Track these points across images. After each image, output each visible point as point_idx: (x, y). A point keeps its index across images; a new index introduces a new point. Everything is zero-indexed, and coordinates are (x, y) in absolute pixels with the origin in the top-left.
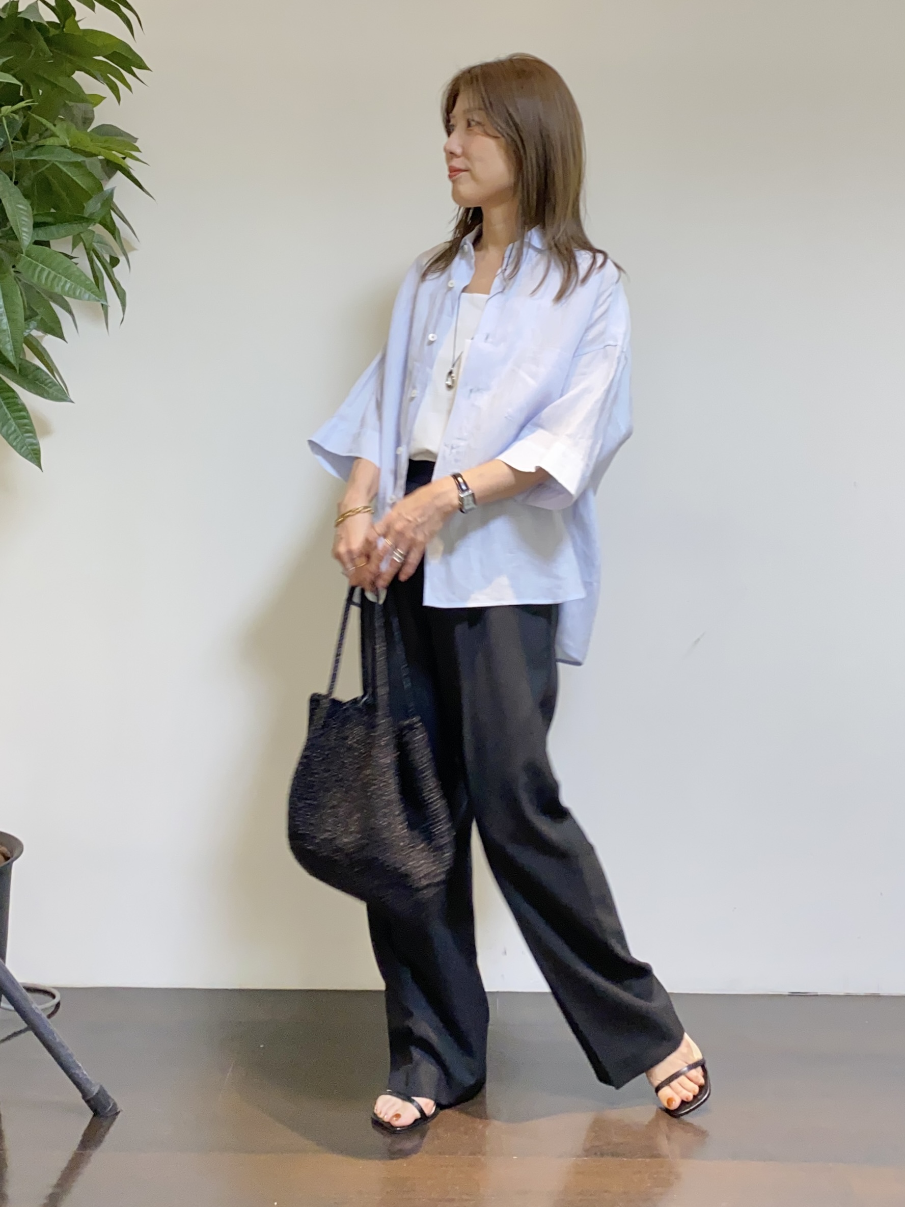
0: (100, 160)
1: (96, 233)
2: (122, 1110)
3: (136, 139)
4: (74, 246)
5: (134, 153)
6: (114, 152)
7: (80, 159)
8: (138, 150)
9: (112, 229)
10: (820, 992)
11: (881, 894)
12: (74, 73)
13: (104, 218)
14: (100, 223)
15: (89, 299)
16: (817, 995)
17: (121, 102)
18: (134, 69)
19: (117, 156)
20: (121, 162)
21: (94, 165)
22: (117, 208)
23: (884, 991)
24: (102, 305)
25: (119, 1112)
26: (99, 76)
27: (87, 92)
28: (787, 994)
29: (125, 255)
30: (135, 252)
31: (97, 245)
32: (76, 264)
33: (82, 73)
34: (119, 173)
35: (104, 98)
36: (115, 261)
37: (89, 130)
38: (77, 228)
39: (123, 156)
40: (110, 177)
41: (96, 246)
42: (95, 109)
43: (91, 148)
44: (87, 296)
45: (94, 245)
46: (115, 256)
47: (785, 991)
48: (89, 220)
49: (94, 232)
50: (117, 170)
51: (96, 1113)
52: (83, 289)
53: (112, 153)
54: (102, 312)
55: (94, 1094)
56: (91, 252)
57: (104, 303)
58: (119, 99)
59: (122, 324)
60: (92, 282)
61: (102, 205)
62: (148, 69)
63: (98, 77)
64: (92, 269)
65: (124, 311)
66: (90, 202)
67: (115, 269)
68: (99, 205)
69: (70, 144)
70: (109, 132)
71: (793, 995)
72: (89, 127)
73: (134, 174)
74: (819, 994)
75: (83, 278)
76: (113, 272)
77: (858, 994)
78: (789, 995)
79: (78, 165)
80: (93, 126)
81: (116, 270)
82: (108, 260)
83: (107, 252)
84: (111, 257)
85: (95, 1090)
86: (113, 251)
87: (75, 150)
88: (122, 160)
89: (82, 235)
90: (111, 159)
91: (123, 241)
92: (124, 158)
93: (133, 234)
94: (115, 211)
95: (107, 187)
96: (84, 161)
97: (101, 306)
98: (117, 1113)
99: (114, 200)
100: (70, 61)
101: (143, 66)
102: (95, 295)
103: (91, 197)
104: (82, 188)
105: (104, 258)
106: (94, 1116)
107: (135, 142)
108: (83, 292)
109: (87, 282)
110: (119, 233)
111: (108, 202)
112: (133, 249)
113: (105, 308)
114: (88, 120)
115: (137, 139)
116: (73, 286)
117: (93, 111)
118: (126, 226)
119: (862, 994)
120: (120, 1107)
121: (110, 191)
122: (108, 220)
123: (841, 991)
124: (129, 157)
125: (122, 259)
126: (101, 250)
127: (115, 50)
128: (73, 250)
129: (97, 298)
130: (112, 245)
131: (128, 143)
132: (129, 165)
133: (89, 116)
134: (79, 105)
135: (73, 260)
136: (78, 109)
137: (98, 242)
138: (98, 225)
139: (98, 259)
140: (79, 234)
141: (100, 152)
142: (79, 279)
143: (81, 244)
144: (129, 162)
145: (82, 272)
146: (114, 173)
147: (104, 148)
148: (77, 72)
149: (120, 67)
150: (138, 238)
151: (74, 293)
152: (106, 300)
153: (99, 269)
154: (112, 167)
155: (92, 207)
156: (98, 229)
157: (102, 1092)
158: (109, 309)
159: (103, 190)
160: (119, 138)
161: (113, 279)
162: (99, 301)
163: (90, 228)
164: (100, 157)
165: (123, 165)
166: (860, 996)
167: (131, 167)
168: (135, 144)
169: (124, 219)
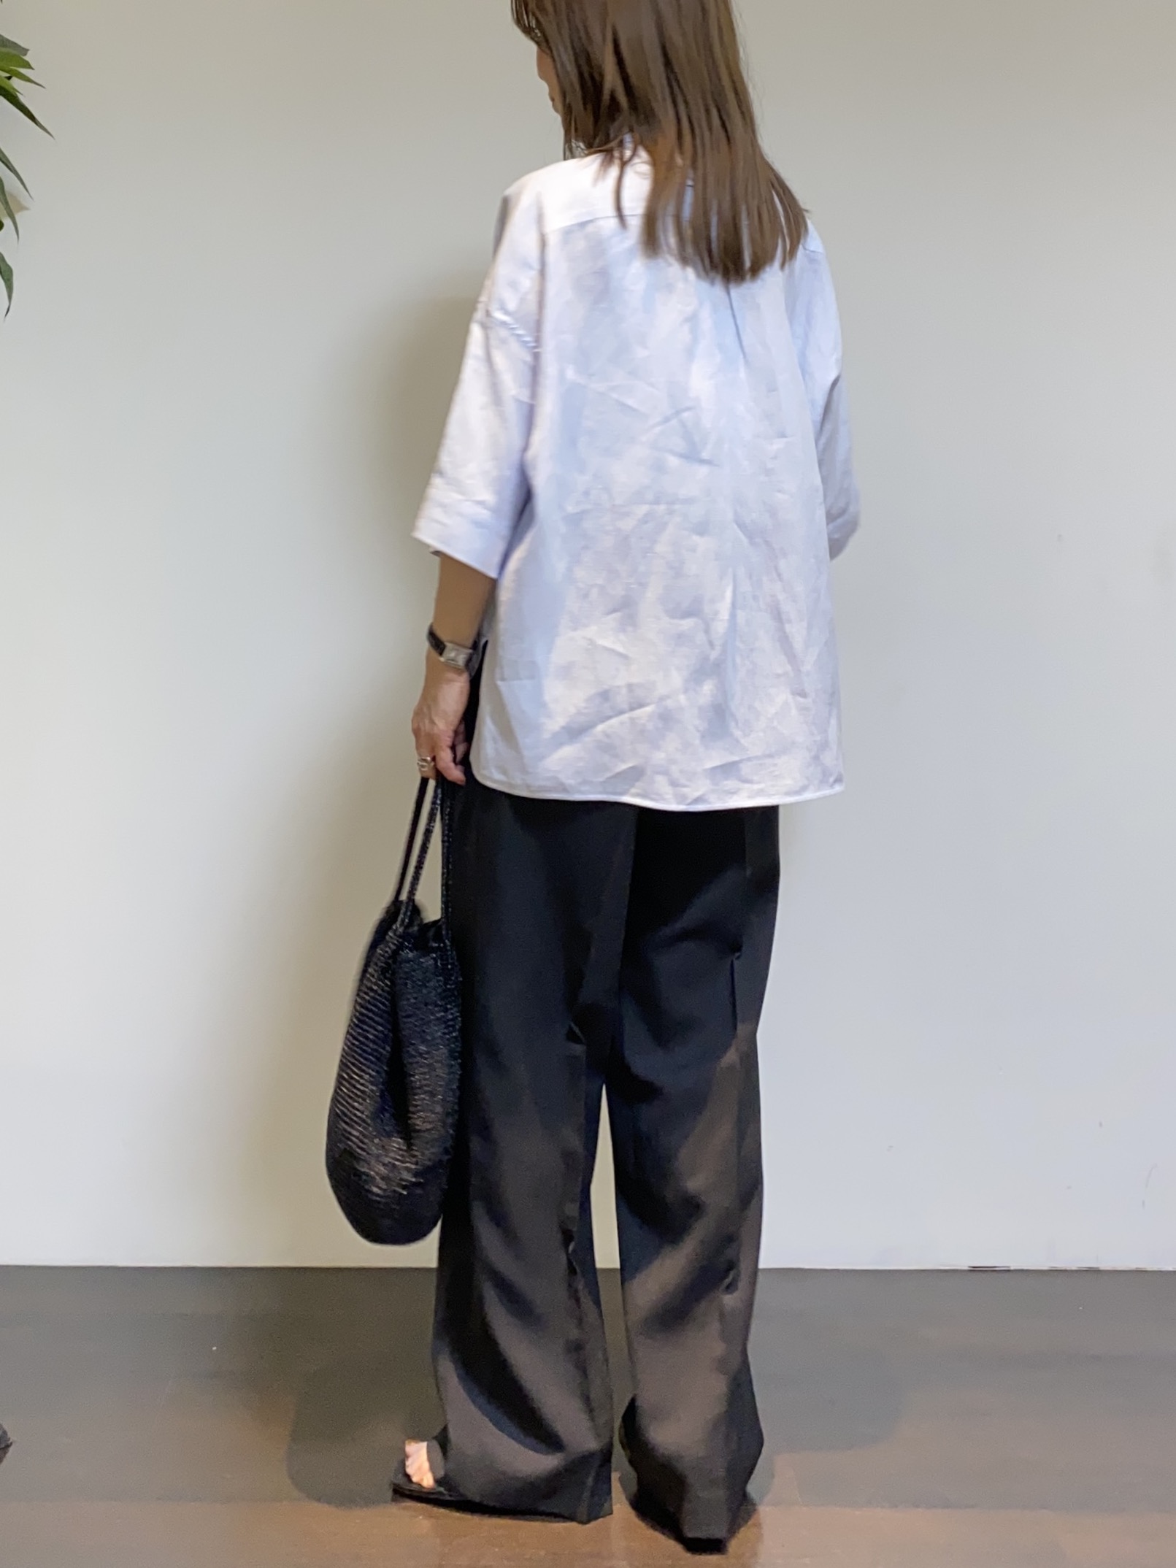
3: (25, 51)
5: (23, 71)
8: (28, 66)
16: (1009, 1271)
20: (4, 83)
23: (1105, 1265)
25: (11, 1443)
28: (966, 1268)
29: (12, 215)
30: (25, 213)
39: (8, 75)
47: (964, 1264)
59: (7, 317)
65: (10, 297)
71: (975, 1270)
73: (22, 99)
74: (1012, 1268)
77: (1068, 1269)
78: (971, 1271)
88: (6, 80)
91: (8, 196)
92: (9, 78)
93: (21, 186)
98: (8, 1446)
107: (25, 55)
110: (3, 184)
112: (23, 208)
115: (28, 50)
118: (12, 174)
120: (12, 1436)
123: (1045, 1266)
124: (16, 76)
125: (7, 221)
131: (16, 57)
132: (16, 87)
144: (16, 83)
150: (30, 192)
160: (5, 50)
165: (7, 87)
166: (1072, 1271)
167: (19, 90)
168: (26, 58)
169: (9, 165)
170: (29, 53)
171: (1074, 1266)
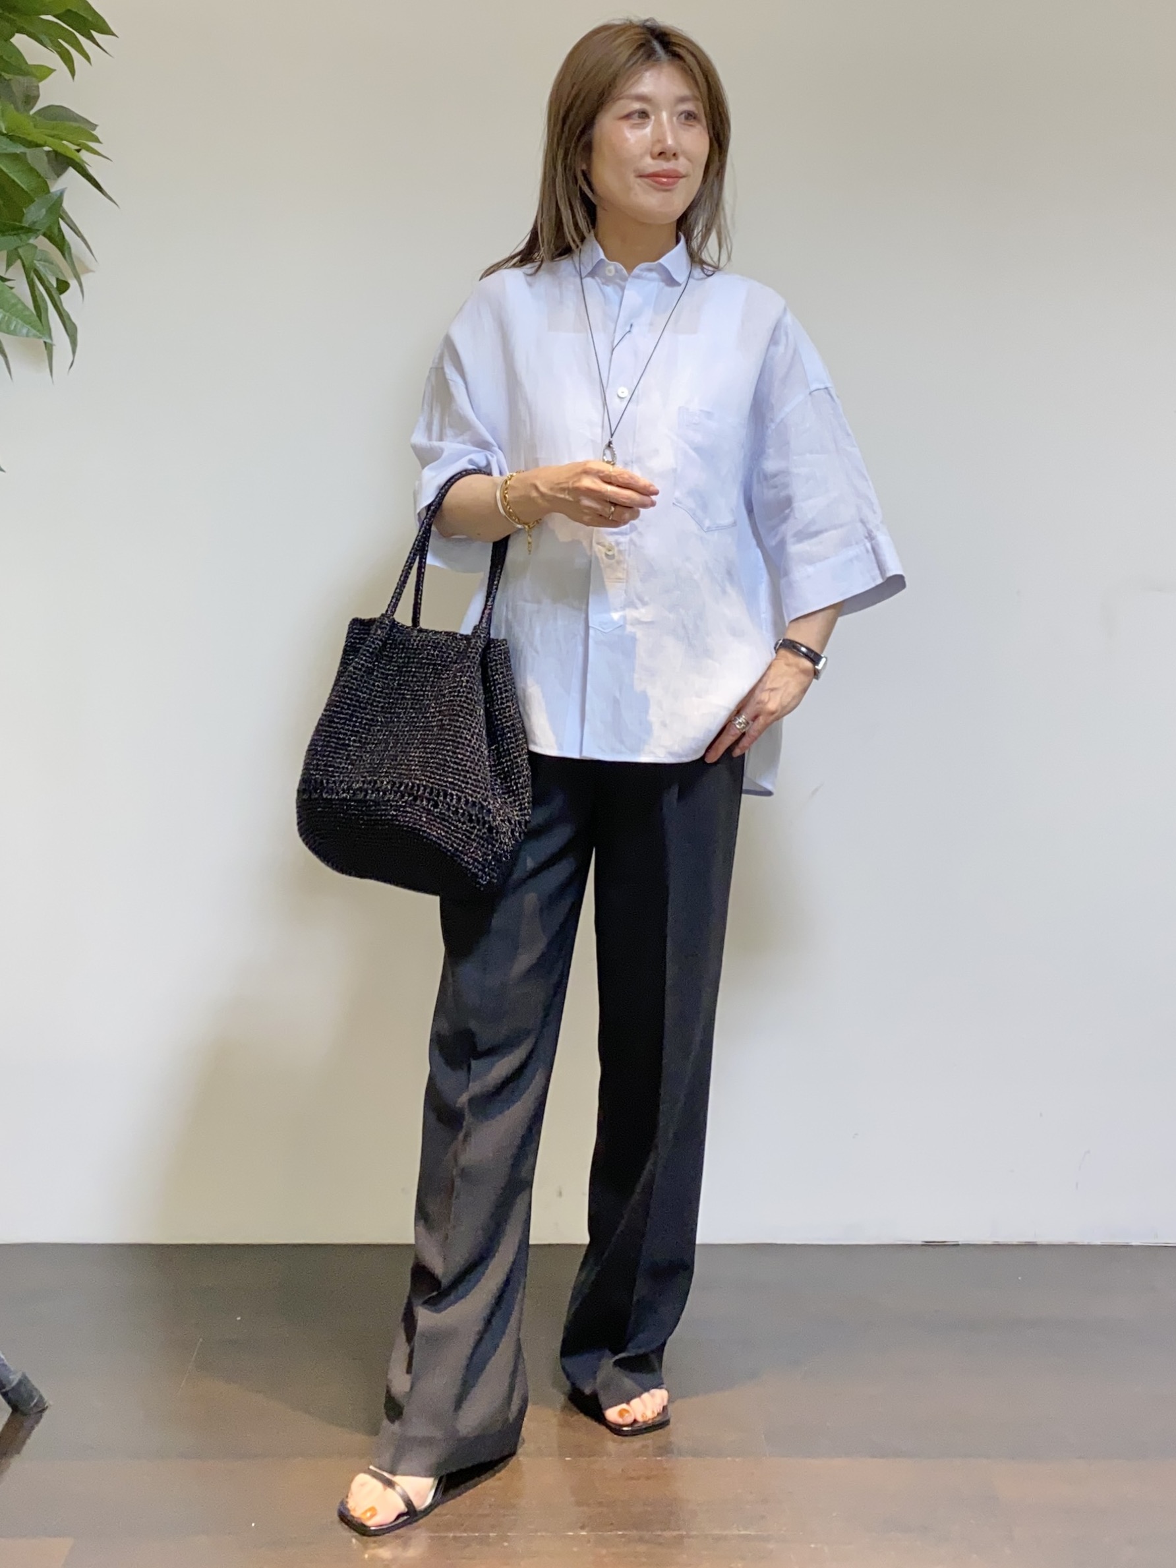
0: (46, 151)
1: (39, 248)
2: (51, 1406)
3: (95, 126)
4: (9, 265)
5: (92, 144)
6: (64, 142)
7: (20, 149)
8: (97, 140)
9: (60, 243)
10: (961, 1240)
11: (1041, 1115)
12: (13, 35)
13: (50, 228)
14: (44, 235)
15: (27, 336)
16: (958, 1245)
17: (76, 77)
18: (94, 33)
19: (69, 147)
20: (74, 155)
21: (38, 159)
22: (66, 213)
23: (1042, 1239)
24: (45, 343)
25: (47, 1407)
26: (46, 40)
27: (30, 62)
28: (920, 1243)
29: (78, 277)
30: (90, 275)
31: (40, 264)
32: (12, 288)
33: (25, 37)
34: (71, 171)
35: (55, 70)
36: (63, 286)
37: (32, 112)
38: (12, 241)
39: (78, 148)
40: (59, 175)
41: (38, 265)
42: (41, 84)
43: (35, 135)
44: (25, 331)
45: (35, 264)
46: (63, 279)
47: (918, 1239)
48: (30, 230)
49: (36, 247)
50: (68, 167)
51: (15, 1409)
52: (20, 321)
53: (64, 144)
54: (45, 352)
55: (14, 1383)
56: (32, 274)
57: (48, 341)
58: (73, 73)
59: (71, 369)
60: (33, 313)
61: (47, 211)
62: (113, 34)
63: (45, 43)
64: (32, 295)
65: (74, 352)
66: (32, 208)
67: (62, 297)
68: (44, 211)
69: (6, 129)
70: (58, 115)
71: (928, 1245)
72: (32, 108)
73: (92, 171)
74: (960, 1243)
75: (20, 306)
76: (61, 302)
77: (1009, 1243)
78: (923, 1245)
79: (16, 158)
80: (39, 105)
81: (66, 299)
82: (55, 284)
83: (54, 273)
84: (58, 280)
85: (15, 1379)
86: (61, 272)
87: (12, 138)
88: (76, 152)
89: (20, 251)
90: (60, 150)
91: (75, 260)
92: (78, 151)
93: (88, 251)
94: (63, 219)
95: (55, 187)
96: (25, 154)
97: (43, 345)
98: (43, 1410)
99: (65, 205)
100: (9, 20)
101: (106, 30)
102: (35, 329)
103: (33, 201)
104: (23, 189)
105: (50, 282)
106: (12, 1414)
107: (94, 130)
108: (19, 326)
109: (27, 313)
110: (70, 248)
111: (56, 208)
112: (88, 270)
113: (49, 347)
114: (30, 99)
115: (96, 126)
116: (6, 318)
117: (38, 87)
118: (79, 240)
119: (1015, 1243)
120: (48, 1400)
121: (58, 193)
122: (56, 231)
123: (989, 1241)
124: (85, 149)
125: (73, 283)
126: (46, 271)
127: (69, 8)
128: (7, 270)
129: (38, 333)
130: (61, 266)
131: (84, 131)
132: (85, 159)
133: (35, 93)
134: (20, 78)
135: (8, 283)
136: (18, 83)
137: (40, 260)
138: (41, 238)
139: (41, 283)
140: (16, 249)
141: (45, 142)
142: (14, 308)
143: (19, 262)
144: (85, 156)
145: (19, 300)
146: (64, 170)
147: (53, 136)
148: (17, 35)
149: (76, 30)
150: (96, 256)
151: (8, 327)
152: (50, 337)
153: (41, 293)
154: (62, 162)
155: (34, 213)
156: (42, 242)
157: (23, 1381)
158: (54, 347)
159: (49, 192)
160: (75, 124)
161: (61, 310)
162: (40, 338)
163: (32, 241)
164: (47, 148)
165: (77, 160)
166: (1013, 1245)
167: (87, 162)
168: (94, 133)
169: (76, 231)
170: (98, 128)
171: (1015, 1240)
